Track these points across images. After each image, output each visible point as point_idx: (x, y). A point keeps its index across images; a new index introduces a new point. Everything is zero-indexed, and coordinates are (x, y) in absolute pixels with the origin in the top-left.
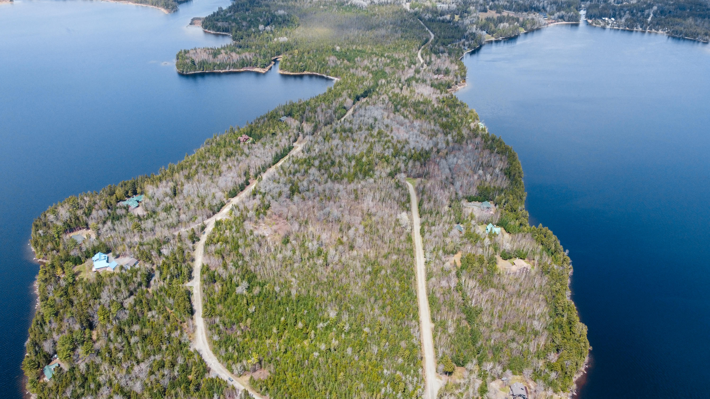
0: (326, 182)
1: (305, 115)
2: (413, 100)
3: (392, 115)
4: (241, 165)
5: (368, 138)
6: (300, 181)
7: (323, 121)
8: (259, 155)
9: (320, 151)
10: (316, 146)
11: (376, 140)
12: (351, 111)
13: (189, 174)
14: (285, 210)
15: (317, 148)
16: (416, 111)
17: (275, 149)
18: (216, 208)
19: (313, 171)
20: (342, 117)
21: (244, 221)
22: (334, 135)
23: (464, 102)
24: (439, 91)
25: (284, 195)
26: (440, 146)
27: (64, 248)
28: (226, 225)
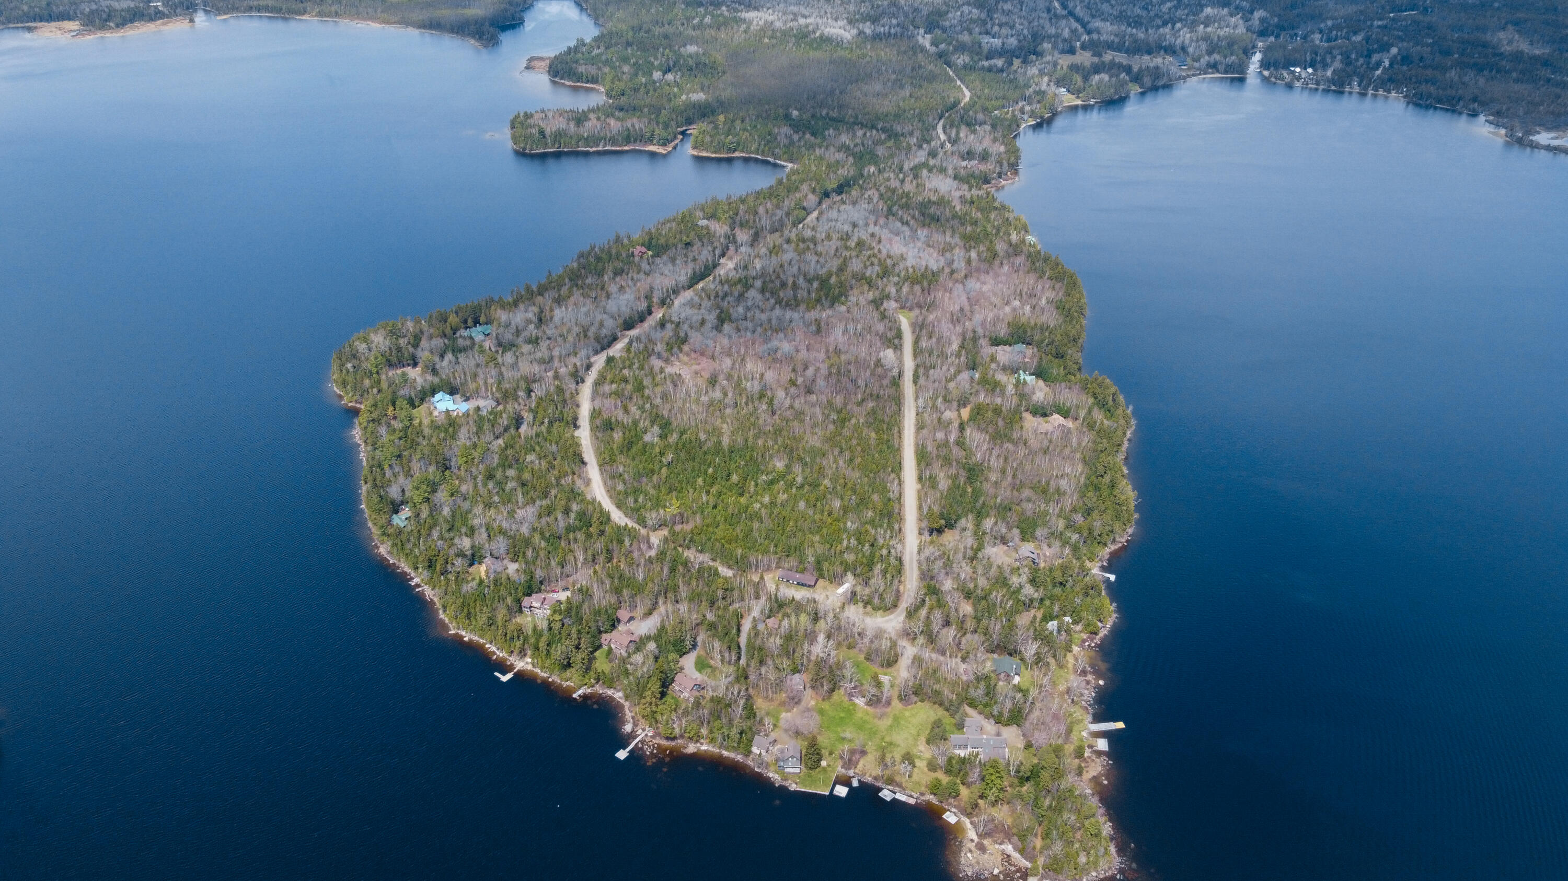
0: (773, 309)
1: (738, 218)
2: (920, 199)
3: (882, 221)
4: (639, 284)
5: (840, 251)
6: (733, 307)
7: (768, 227)
8: (666, 272)
9: (763, 268)
10: (757, 261)
11: (854, 254)
12: (815, 214)
13: (559, 296)
14: (710, 343)
15: (758, 264)
16: (923, 215)
17: (691, 265)
18: (606, 341)
19: (752, 294)
20: (800, 223)
21: (650, 356)
22: (785, 246)
23: (1006, 203)
24: (966, 187)
25: (708, 325)
26: (955, 266)
27: (390, 386)
28: (624, 362)
